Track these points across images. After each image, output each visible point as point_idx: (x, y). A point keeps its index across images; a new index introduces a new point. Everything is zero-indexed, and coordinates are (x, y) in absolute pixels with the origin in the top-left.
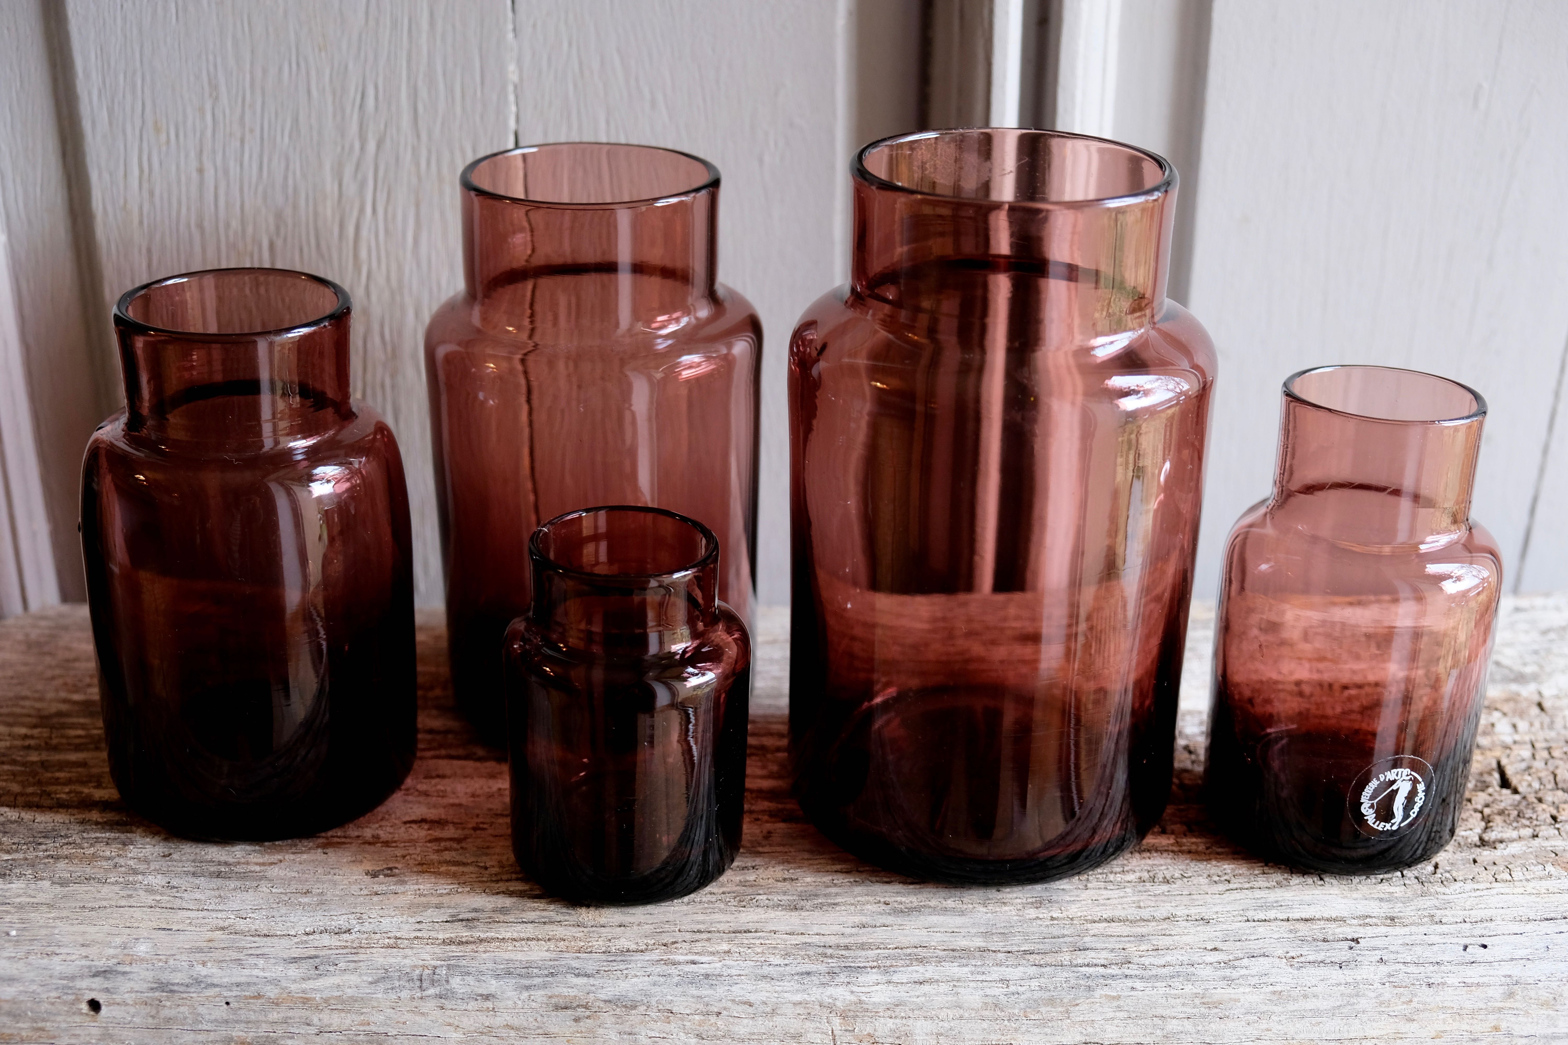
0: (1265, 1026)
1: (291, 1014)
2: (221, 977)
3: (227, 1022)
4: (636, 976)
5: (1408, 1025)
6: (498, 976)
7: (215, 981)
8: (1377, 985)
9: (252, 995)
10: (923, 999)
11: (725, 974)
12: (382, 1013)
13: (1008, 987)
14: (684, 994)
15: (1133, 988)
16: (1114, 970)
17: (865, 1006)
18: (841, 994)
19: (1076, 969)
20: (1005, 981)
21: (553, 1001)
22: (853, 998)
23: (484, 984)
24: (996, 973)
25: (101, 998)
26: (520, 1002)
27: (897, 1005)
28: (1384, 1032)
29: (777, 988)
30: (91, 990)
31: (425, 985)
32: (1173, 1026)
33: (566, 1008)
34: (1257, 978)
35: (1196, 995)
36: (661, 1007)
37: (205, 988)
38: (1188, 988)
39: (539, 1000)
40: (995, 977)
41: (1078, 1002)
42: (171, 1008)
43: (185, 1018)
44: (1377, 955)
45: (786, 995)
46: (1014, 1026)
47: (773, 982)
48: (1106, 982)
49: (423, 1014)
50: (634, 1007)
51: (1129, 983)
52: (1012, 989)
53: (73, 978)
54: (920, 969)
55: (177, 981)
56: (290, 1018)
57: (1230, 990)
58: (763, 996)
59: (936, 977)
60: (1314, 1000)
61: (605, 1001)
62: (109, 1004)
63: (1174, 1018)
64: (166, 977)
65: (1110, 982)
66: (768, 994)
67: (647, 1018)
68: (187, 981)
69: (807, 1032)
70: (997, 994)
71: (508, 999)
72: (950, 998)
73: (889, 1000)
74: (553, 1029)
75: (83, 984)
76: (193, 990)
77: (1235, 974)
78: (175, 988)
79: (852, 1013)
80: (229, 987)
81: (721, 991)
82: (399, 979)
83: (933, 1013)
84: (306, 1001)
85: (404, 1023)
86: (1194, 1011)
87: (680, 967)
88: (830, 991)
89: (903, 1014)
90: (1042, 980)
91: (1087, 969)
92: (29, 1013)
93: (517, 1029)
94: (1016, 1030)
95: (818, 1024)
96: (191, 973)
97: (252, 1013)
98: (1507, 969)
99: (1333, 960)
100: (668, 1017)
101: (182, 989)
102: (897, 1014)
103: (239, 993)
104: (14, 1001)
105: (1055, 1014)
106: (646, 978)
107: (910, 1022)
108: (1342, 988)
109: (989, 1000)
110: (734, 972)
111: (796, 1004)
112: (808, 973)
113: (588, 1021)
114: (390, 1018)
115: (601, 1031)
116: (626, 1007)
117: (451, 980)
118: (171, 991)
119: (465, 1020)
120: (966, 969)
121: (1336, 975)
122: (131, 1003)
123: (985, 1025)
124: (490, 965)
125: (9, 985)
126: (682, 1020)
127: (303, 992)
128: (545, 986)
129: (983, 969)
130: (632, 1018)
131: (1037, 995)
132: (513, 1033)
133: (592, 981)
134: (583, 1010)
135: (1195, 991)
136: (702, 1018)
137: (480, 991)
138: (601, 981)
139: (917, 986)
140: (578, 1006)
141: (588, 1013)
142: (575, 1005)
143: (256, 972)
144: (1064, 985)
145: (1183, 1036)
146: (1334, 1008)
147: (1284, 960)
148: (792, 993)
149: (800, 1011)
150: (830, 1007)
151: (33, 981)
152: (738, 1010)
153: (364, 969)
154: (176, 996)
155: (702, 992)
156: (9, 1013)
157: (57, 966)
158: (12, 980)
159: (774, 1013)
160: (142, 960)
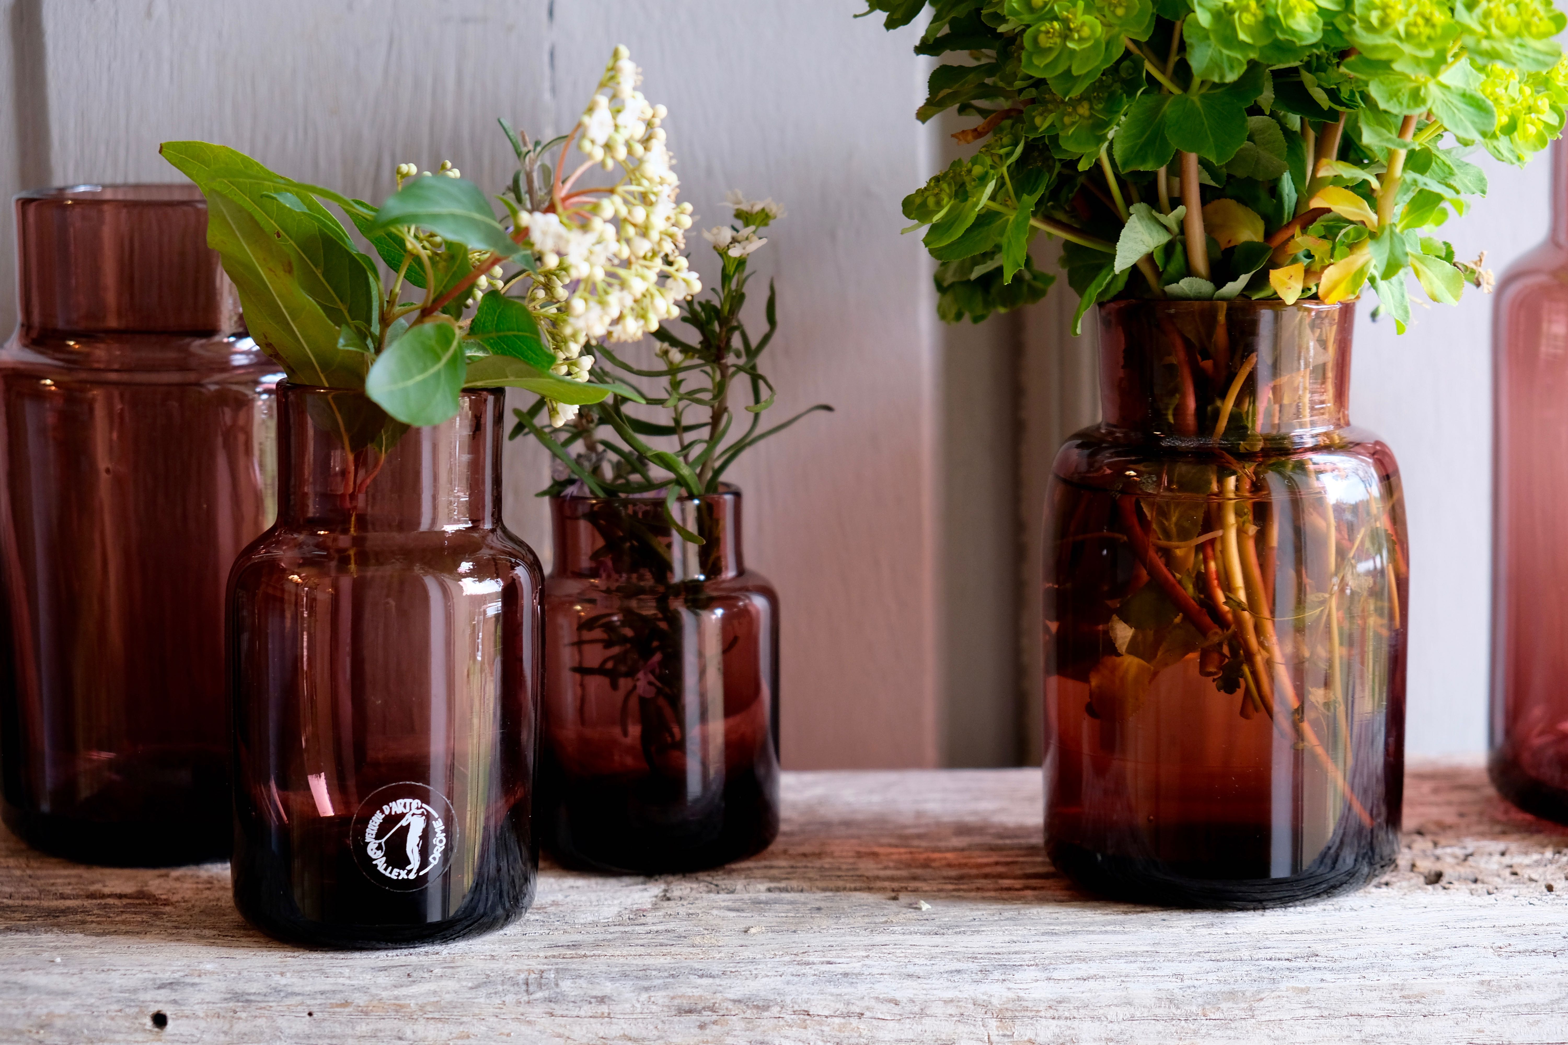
2: (302, 986)
3: (308, 1037)
4: (767, 976)
6: (613, 979)
7: (296, 990)
9: (339, 1002)
10: (1088, 995)
11: (866, 973)
12: (483, 1022)
13: (1182, 980)
14: (822, 993)
15: (1322, 980)
17: (1025, 1004)
18: (996, 991)
19: (1257, 963)
20: (1178, 976)
21: (676, 1002)
22: (1011, 995)
23: (598, 987)
24: (1169, 968)
25: (168, 1011)
26: (638, 1005)
27: (1060, 1002)
29: (925, 986)
30: (156, 1002)
31: (531, 989)
32: (1371, 1027)
33: (690, 1011)
34: (1461, 967)
35: (1394, 987)
36: (796, 1008)
37: (286, 997)
38: (1385, 979)
39: (660, 1001)
40: (1168, 972)
41: (1262, 996)
42: (246, 1021)
43: (262, 1033)
45: (935, 992)
46: (1193, 1027)
47: (919, 981)
48: (1293, 974)
49: (529, 1022)
50: (766, 1008)
51: (1318, 975)
52: (1187, 983)
53: (135, 991)
54: (1083, 966)
55: (253, 991)
56: (381, 1031)
57: (1431, 980)
58: (910, 993)
59: (1101, 974)
60: (1528, 991)
61: (734, 1001)
62: (178, 1017)
63: (1372, 1016)
64: (241, 987)
65: (1296, 974)
66: (915, 992)
67: (782, 1022)
68: (264, 990)
69: (960, 1038)
70: (1171, 988)
71: (626, 1001)
72: (1118, 993)
73: (1051, 996)
74: (675, 1039)
75: (148, 996)
76: (271, 999)
77: (1436, 964)
78: (252, 998)
79: (1009, 1014)
80: (312, 995)
81: (862, 989)
82: (503, 983)
83: (1101, 1012)
84: (399, 1008)
85: (509, 1035)
86: (1394, 1007)
87: (814, 967)
88: (984, 987)
89: (1067, 1014)
90: (1220, 974)
91: (1270, 962)
92: (86, 1031)
93: (635, 1040)
94: (1195, 1033)
95: (972, 1028)
96: (269, 982)
97: (337, 1025)
99: (1546, 949)
100: (805, 1020)
101: (259, 998)
102: (1060, 1013)
103: (323, 1001)
104: (68, 1016)
105: (1237, 1012)
106: (779, 978)
107: (1076, 1023)
108: (1559, 976)
109: (1163, 995)
110: (875, 971)
111: (948, 1002)
112: (958, 971)
113: (715, 1027)
114: (492, 1029)
115: (729, 1040)
116: (757, 1007)
117: (560, 983)
118: (247, 1001)
119: (577, 1029)
120: (1134, 965)
121: (1551, 963)
122: (202, 1015)
123: (1160, 1026)
124: (603, 968)
125: (63, 999)
126: (821, 1024)
127: (396, 998)
128: (666, 987)
129: (1153, 965)
130: (764, 1022)
131: (1216, 988)
133: (717, 981)
134: (710, 1013)
135: (1393, 982)
136: (843, 1020)
137: (594, 993)
138: (727, 981)
139: (1081, 982)
140: (704, 1008)
141: (715, 1017)
142: (700, 1007)
143: (341, 980)
144: (1245, 978)
146: (1553, 1002)
147: (1491, 950)
148: (941, 989)
149: (951, 1010)
150: (985, 1006)
151: (90, 995)
152: (882, 1010)
153: (463, 975)
154: (253, 1006)
155: (842, 990)
156: (62, 1032)
157: (117, 980)
158: (66, 994)
159: (923, 1013)
160: (212, 973)
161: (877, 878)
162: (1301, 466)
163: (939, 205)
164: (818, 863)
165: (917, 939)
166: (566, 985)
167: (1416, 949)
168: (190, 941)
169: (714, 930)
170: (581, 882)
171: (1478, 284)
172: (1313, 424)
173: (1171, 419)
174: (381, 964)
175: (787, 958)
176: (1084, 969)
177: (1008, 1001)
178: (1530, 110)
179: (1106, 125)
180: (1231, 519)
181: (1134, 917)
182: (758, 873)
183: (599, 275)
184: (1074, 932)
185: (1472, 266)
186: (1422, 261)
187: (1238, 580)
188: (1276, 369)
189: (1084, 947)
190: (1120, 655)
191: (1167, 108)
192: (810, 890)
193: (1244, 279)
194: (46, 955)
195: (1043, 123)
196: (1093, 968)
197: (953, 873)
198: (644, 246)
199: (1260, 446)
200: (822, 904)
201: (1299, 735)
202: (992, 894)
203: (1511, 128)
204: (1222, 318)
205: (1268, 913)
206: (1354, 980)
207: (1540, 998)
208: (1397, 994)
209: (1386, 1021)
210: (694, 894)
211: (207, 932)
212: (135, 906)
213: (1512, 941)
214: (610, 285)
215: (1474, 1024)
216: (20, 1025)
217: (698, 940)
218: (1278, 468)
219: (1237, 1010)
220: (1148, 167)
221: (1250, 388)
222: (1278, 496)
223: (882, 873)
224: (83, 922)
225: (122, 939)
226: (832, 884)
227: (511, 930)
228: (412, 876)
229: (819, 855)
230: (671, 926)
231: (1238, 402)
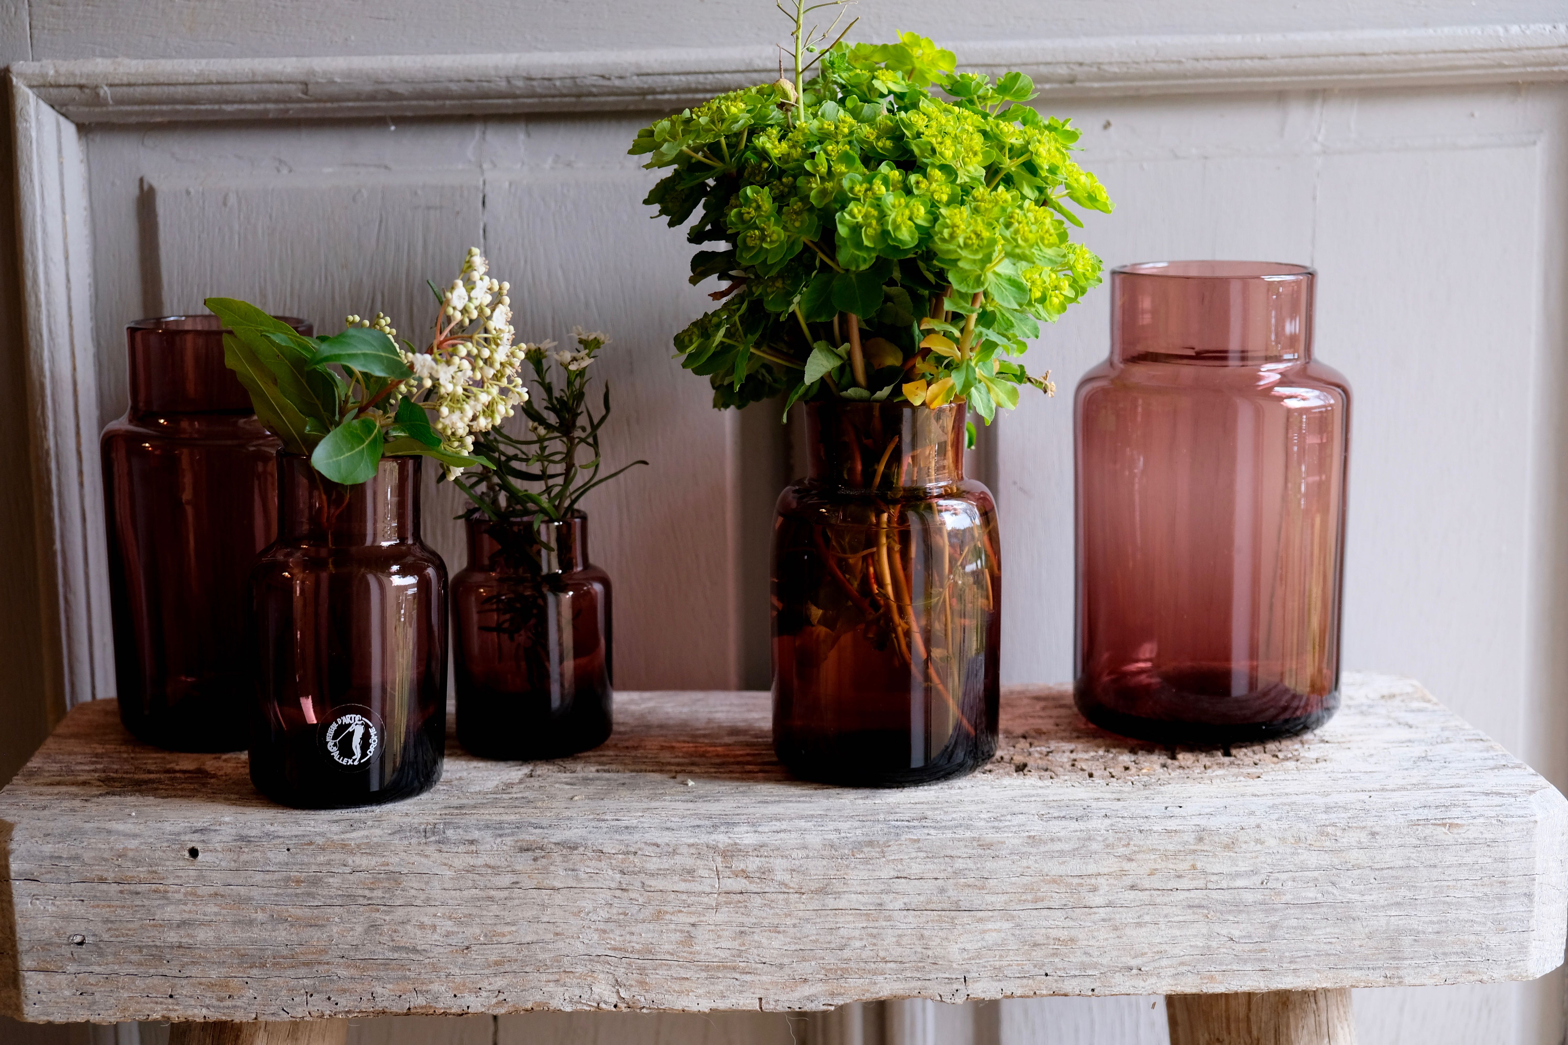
0: (1025, 865)
1: (333, 857)
2: (285, 832)
3: (287, 864)
4: (578, 828)
5: (1129, 864)
6: (479, 829)
7: (281, 834)
8: (1103, 832)
9: (306, 842)
10: (780, 842)
11: (640, 827)
12: (397, 856)
13: (840, 833)
14: (611, 839)
15: (928, 834)
16: (916, 823)
17: (739, 847)
18: (721, 839)
19: (888, 823)
20: (838, 831)
21: (519, 844)
22: (730, 841)
23: (470, 834)
24: (831, 826)
25: (199, 847)
26: (495, 846)
27: (762, 846)
28: (1112, 870)
29: (677, 835)
30: (192, 841)
31: (428, 835)
32: (959, 864)
33: (528, 850)
34: (1017, 827)
35: (974, 839)
36: (595, 848)
37: (274, 839)
38: (968, 834)
39: (509, 844)
40: (831, 828)
41: (890, 844)
42: (248, 853)
43: (258, 861)
44: (1103, 812)
45: (683, 839)
46: (846, 863)
47: (674, 832)
48: (910, 830)
49: (426, 856)
50: (576, 848)
51: (926, 831)
52: (843, 835)
53: (179, 834)
54: (778, 823)
55: (253, 835)
56: (332, 861)
57: (998, 835)
58: (667, 840)
59: (789, 829)
60: (1059, 843)
61: (555, 844)
62: (205, 851)
63: (960, 857)
64: (245, 832)
65: (912, 830)
66: (670, 839)
67: (585, 857)
68: (260, 835)
69: (698, 868)
70: (832, 838)
71: (488, 843)
72: (799, 841)
73: (756, 843)
74: (518, 867)
75: (187, 838)
76: (264, 840)
77: (1001, 825)
78: (252, 839)
79: (729, 854)
80: (290, 838)
81: (637, 836)
82: (410, 831)
83: (788, 853)
84: (344, 846)
85: (413, 863)
86: (974, 851)
87: (608, 823)
88: (714, 837)
89: (766, 854)
90: (864, 829)
91: (897, 822)
92: (147, 860)
93: (493, 868)
94: (847, 866)
95: (706, 862)
96: (263, 829)
97: (305, 857)
98: (1196, 820)
99: (1072, 816)
100: (600, 856)
101: (256, 840)
102: (762, 853)
103: (297, 842)
104: (137, 850)
105: (874, 854)
106: (585, 829)
107: (772, 860)
108: (1078, 833)
109: (827, 843)
110: (646, 825)
111: (691, 845)
112: (698, 826)
113: (543, 860)
114: (403, 860)
115: (552, 868)
116: (570, 848)
117: (446, 831)
118: (249, 841)
119: (456, 860)
120: (810, 824)
121: (1074, 825)
122: (220, 849)
123: (825, 862)
124: (475, 822)
125: (134, 839)
126: (610, 859)
127: (343, 840)
128: (513, 834)
129: (823, 823)
130: (574, 857)
131: (860, 839)
132: (490, 871)
133: (546, 831)
134: (540, 851)
135: (973, 836)
136: (624, 856)
137: (467, 838)
139: (776, 834)
140: (536, 848)
141: (543, 854)
142: (534, 847)
143: (308, 828)
144: (880, 833)
145: (967, 872)
146: (1074, 850)
147: (1037, 816)
148: (687, 838)
149: (693, 851)
150: (714, 848)
151: (150, 836)
152: (649, 850)
153: (385, 826)
154: (252, 844)
155: (624, 837)
156: (133, 860)
157: (168, 827)
158: (135, 836)
159: (674, 852)
160: (228, 823)
161: (669, 764)
162: (929, 507)
163: (691, 342)
164: (633, 753)
165: (679, 805)
166: (450, 833)
167: (990, 815)
168: (220, 802)
169: (552, 797)
170: (481, 764)
171: (1045, 392)
172: (937, 480)
173: (846, 477)
174: (335, 818)
175: (591, 817)
176: (777, 825)
177: (729, 845)
178: (1056, 288)
179: (792, 294)
180: (884, 540)
181: (820, 791)
182: (593, 759)
183: (460, 391)
184: (779, 801)
185: (1042, 380)
186: (992, 381)
187: (888, 579)
188: (914, 445)
189: (782, 811)
190: (813, 626)
191: (834, 283)
192: (624, 772)
193: (886, 391)
194: (127, 811)
195: (758, 291)
196: (784, 825)
197: (718, 761)
198: (491, 372)
199: (900, 494)
200: (627, 781)
201: (927, 678)
202: (737, 775)
203: (1043, 300)
204: (876, 413)
205: (906, 790)
206: (949, 834)
207: (1067, 847)
208: (975, 844)
209: (968, 861)
210: (550, 773)
211: (233, 796)
212: (191, 778)
213: (1051, 811)
214: (468, 397)
215: (1024, 863)
216: (105, 856)
217: (539, 804)
218: (915, 509)
219: (874, 852)
220: (823, 319)
221: (897, 457)
222: (915, 527)
223: (673, 760)
224: (156, 789)
225: (177, 800)
226: (637, 768)
227: (424, 796)
228: (356, 763)
229: (636, 748)
230: (526, 794)
231: (888, 466)
